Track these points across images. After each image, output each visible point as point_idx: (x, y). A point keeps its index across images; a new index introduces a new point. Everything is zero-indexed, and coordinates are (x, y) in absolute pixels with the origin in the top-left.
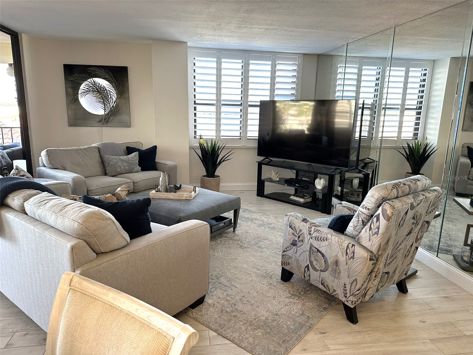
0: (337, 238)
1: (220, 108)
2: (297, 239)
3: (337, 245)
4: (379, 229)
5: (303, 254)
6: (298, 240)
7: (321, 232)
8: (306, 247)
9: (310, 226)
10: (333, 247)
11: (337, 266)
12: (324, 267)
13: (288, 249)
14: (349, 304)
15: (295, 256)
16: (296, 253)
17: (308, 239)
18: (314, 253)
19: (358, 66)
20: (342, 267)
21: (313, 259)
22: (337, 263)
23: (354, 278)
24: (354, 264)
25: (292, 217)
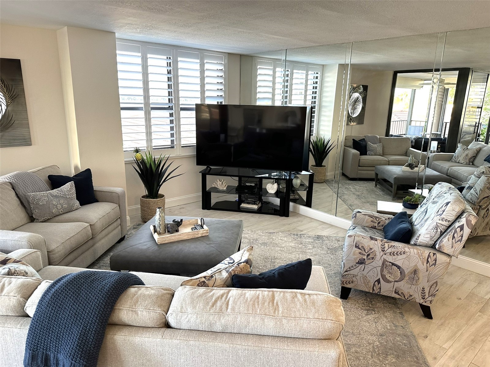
0: (415, 251)
1: (150, 114)
2: (365, 257)
3: (417, 256)
4: (462, 236)
5: (373, 270)
6: (367, 258)
7: (397, 247)
8: (378, 262)
9: (383, 243)
10: (412, 258)
11: (415, 274)
12: (399, 277)
13: (352, 268)
14: (427, 303)
15: (362, 274)
16: (363, 271)
17: (381, 256)
18: (388, 267)
19: (272, 68)
20: (422, 275)
21: (385, 272)
22: (415, 272)
23: (435, 281)
24: (435, 269)
25: (358, 237)
